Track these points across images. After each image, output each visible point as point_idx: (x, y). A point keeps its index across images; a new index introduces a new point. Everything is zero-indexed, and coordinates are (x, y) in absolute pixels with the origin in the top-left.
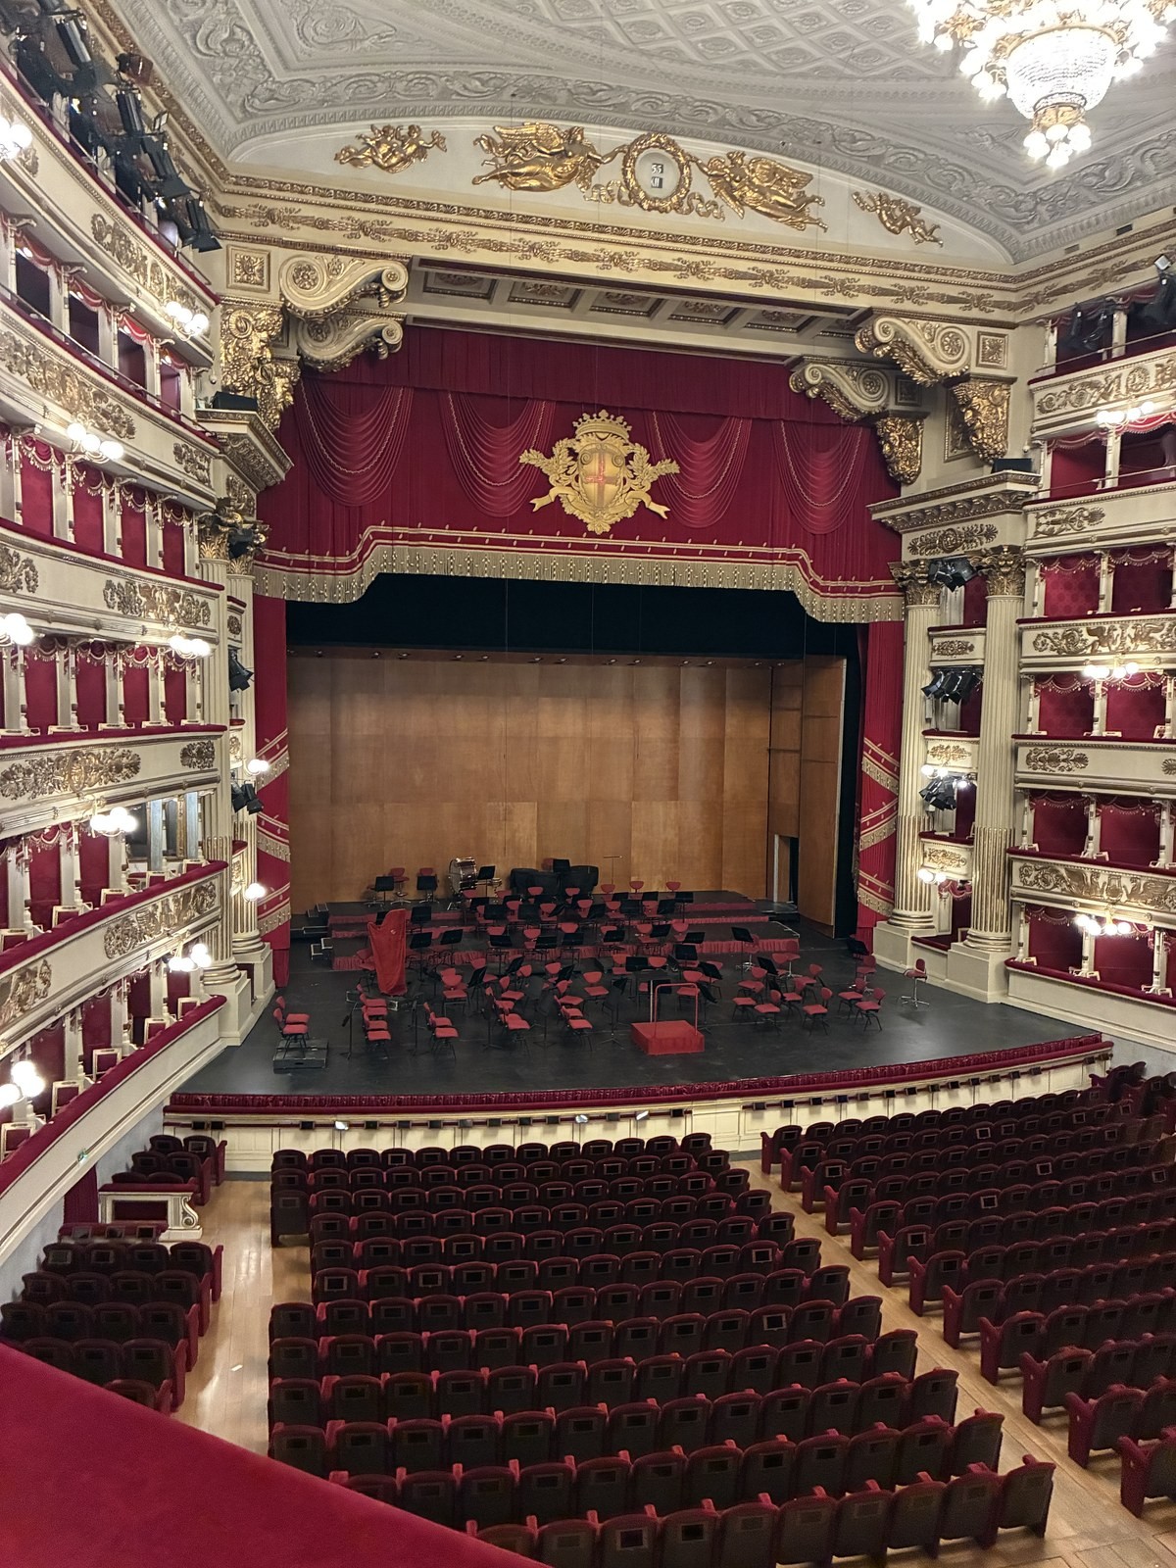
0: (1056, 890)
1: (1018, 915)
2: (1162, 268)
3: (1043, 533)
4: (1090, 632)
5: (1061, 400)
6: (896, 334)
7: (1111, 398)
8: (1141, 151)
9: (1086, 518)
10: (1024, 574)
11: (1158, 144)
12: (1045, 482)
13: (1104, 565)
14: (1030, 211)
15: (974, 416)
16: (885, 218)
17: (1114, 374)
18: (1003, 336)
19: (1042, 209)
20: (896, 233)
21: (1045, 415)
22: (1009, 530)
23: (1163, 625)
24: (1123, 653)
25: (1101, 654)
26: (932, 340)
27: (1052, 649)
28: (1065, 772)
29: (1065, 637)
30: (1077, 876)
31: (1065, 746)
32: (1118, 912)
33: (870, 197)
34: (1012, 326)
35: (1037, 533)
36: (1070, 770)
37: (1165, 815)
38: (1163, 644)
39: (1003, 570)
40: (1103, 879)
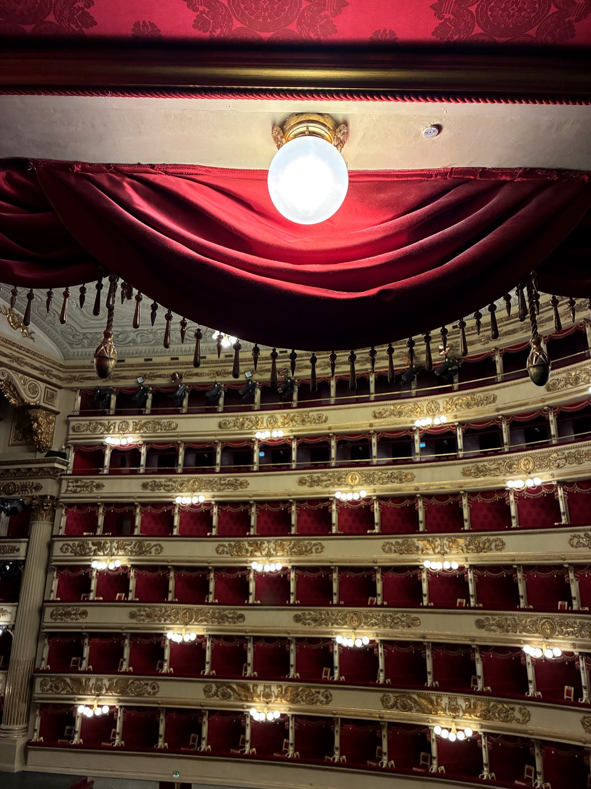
0: (63, 692)
1: (35, 712)
2: (140, 382)
3: (71, 491)
4: (93, 544)
5: (85, 428)
6: (8, 377)
7: (111, 432)
8: (137, 332)
9: (95, 486)
10: (55, 511)
11: (146, 332)
12: (71, 466)
13: (101, 510)
14: (79, 340)
15: (38, 426)
16: (11, 320)
17: (112, 422)
18: (56, 391)
19: (85, 341)
20: (15, 329)
21: (75, 433)
22: (49, 488)
23: (132, 542)
24: (111, 556)
25: (99, 555)
26: (24, 385)
27: (71, 552)
28: (74, 621)
29: (79, 546)
30: (78, 682)
31: (75, 606)
32: (99, 700)
33: (5, 308)
34: (60, 388)
35: (67, 490)
36: (77, 620)
37: (127, 642)
38: (131, 552)
39: (45, 508)
40: (92, 682)
